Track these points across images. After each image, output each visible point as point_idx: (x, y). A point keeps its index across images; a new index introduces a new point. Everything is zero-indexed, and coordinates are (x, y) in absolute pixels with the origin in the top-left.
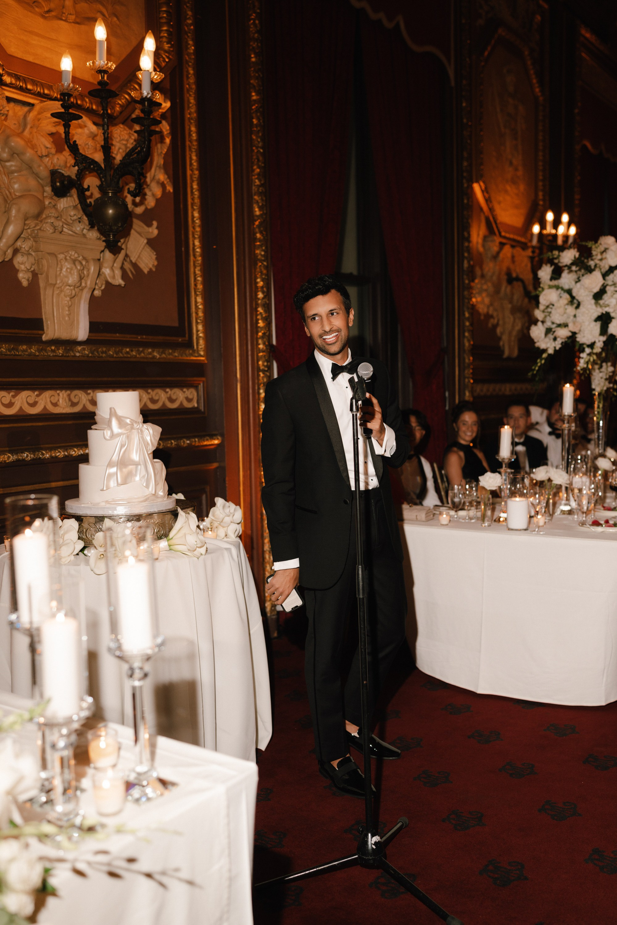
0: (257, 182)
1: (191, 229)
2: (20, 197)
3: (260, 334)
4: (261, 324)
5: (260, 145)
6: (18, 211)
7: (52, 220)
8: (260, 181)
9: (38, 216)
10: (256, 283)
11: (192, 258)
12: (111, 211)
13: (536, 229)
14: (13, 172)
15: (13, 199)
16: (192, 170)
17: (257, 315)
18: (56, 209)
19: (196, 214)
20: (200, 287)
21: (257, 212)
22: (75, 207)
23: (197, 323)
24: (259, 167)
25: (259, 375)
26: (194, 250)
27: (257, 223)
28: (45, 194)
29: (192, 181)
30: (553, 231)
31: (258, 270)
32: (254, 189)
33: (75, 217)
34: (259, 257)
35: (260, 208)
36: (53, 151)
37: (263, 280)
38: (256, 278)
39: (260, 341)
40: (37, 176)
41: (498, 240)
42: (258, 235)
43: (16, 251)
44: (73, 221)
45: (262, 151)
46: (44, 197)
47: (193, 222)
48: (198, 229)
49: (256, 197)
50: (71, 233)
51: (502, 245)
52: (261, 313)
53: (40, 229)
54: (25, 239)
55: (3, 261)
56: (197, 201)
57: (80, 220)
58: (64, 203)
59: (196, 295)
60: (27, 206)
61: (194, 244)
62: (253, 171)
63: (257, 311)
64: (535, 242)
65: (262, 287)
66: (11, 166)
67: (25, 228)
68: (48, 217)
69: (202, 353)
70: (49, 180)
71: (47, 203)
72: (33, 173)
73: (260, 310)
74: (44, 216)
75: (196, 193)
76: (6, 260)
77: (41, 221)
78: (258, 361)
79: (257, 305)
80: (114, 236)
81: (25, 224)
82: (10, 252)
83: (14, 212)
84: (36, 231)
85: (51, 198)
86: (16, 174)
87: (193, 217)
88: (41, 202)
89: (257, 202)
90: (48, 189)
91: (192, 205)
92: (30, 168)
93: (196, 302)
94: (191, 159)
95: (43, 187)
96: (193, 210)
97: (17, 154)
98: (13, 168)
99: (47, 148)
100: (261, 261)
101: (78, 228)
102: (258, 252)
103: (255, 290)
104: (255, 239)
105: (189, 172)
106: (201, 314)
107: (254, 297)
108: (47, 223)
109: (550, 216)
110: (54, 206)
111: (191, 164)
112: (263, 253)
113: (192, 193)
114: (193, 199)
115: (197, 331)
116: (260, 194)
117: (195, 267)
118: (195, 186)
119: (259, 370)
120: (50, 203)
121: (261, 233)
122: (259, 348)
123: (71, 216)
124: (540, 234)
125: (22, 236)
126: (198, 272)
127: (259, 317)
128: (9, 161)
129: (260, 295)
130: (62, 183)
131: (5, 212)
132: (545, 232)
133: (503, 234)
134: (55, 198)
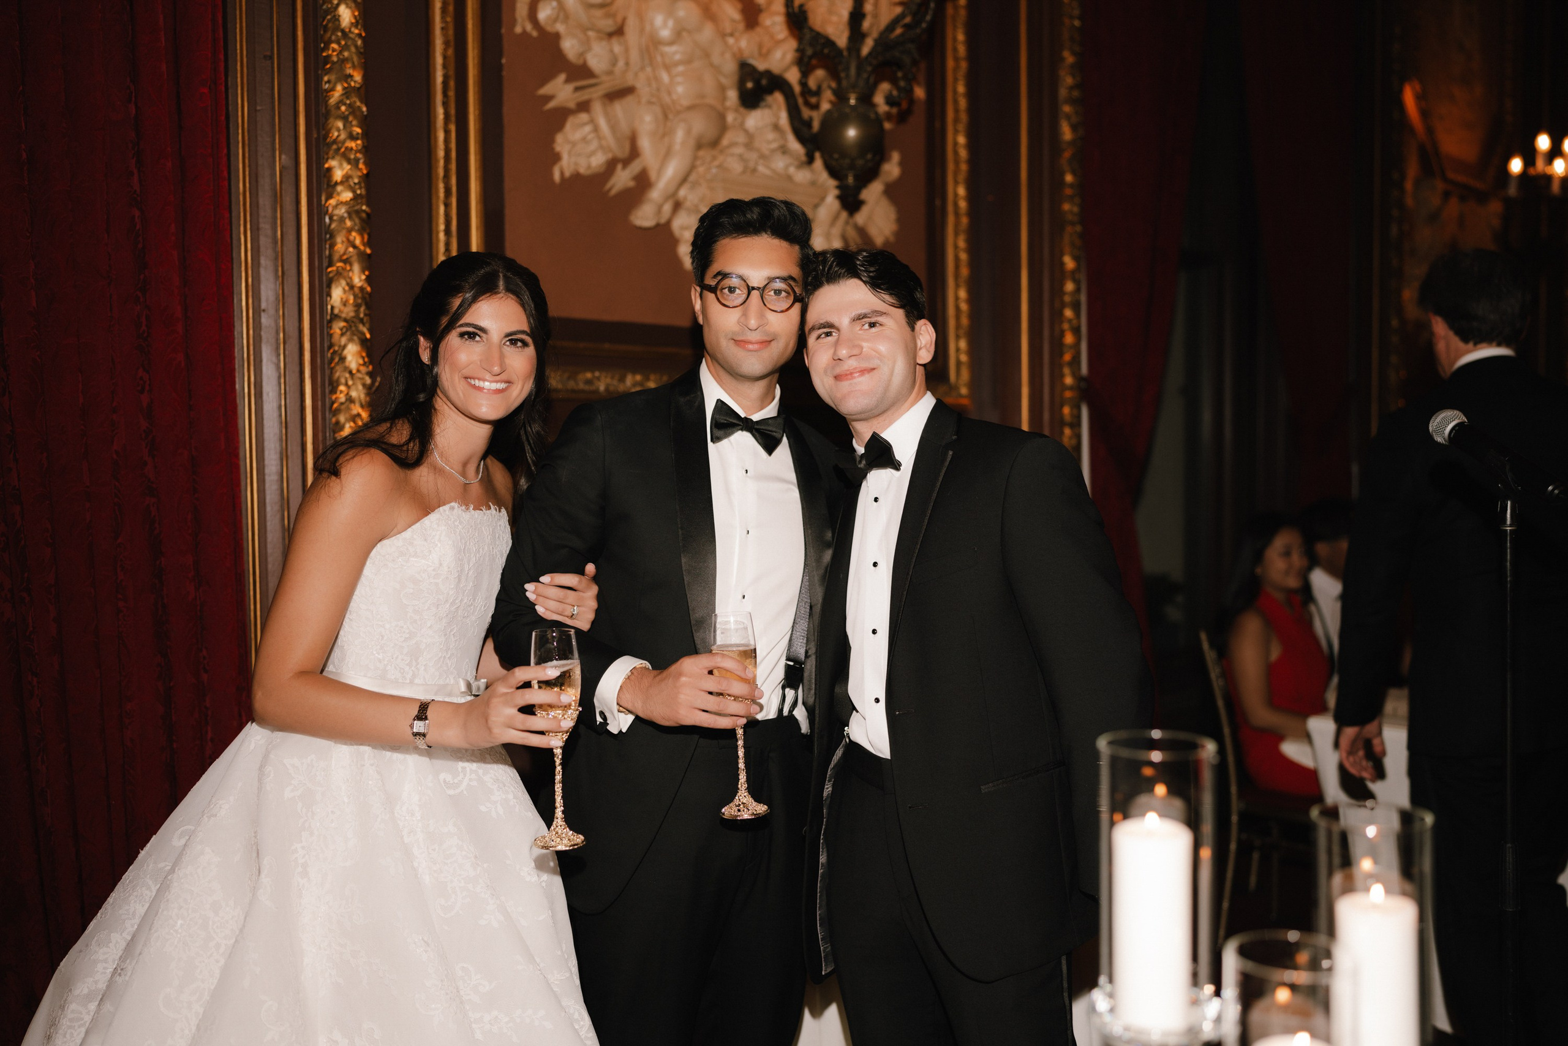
0: (1069, 81)
1: (951, 166)
2: (691, 108)
3: (1067, 357)
4: (1069, 339)
5: (1076, 12)
6: (688, 132)
7: (738, 150)
8: (1073, 76)
9: (715, 143)
10: (1062, 264)
11: (951, 219)
12: (852, 133)
13: (1516, 165)
14: (677, 64)
15: (678, 113)
16: (956, 59)
17: (1061, 322)
18: (746, 131)
19: (962, 140)
20: (965, 272)
21: (1067, 133)
22: (776, 127)
23: (958, 337)
24: (1074, 53)
25: (1062, 433)
26: (956, 204)
27: (1067, 154)
28: (728, 104)
29: (956, 80)
30: (1548, 170)
31: (1066, 239)
32: (1063, 92)
33: (774, 145)
34: (1070, 217)
35: (1074, 128)
36: (741, 26)
37: (1076, 258)
38: (1062, 255)
39: (1067, 371)
40: (716, 69)
41: (1440, 185)
42: (1069, 178)
43: (677, 206)
44: (773, 151)
45: (1077, 23)
46: (726, 109)
47: (956, 153)
48: (964, 167)
49: (1067, 109)
50: (767, 172)
51: (1447, 195)
52: (1070, 321)
53: (719, 166)
54: (695, 185)
55: (658, 225)
56: (964, 117)
57: (784, 150)
58: (755, 119)
59: (957, 286)
60: (700, 124)
61: (956, 195)
62: (1062, 59)
63: (1061, 314)
64: (1512, 191)
65: (1073, 272)
66: (675, 53)
67: (698, 163)
68: (733, 144)
69: (964, 391)
70: (735, 78)
71: (730, 118)
72: (711, 65)
73: (1068, 313)
74: (725, 142)
75: (963, 103)
76: (663, 221)
77: (722, 151)
78: (1062, 406)
79: (1063, 305)
80: (856, 177)
81: (695, 158)
82: (667, 208)
83: (680, 135)
84: (714, 171)
85: (736, 111)
86: (681, 68)
87: (956, 144)
88: (722, 117)
89: (1068, 117)
90: (733, 95)
91: (956, 120)
92: (707, 55)
93: (957, 298)
94: (955, 39)
95: (723, 89)
96: (956, 132)
97: (689, 32)
98: (678, 57)
99: (733, 21)
100: (1073, 224)
101: (780, 163)
102: (1066, 207)
103: (1059, 274)
104: (1062, 182)
105: (950, 64)
106: (965, 321)
107: (1057, 291)
108: (732, 155)
109: (1543, 142)
110: (742, 124)
111: (955, 50)
112: (1076, 209)
113: (956, 102)
114: (957, 111)
115: (958, 350)
116: (1071, 101)
117: (956, 234)
118: (961, 89)
119: (1062, 423)
120: (735, 119)
121: (1074, 173)
122: (1063, 384)
123: (769, 142)
124: (1524, 174)
125: (692, 178)
126: (962, 244)
127: (1066, 326)
128: (671, 43)
129: (1070, 286)
130: (757, 83)
131: (664, 135)
132: (1532, 171)
133: (1451, 175)
134: (742, 110)
